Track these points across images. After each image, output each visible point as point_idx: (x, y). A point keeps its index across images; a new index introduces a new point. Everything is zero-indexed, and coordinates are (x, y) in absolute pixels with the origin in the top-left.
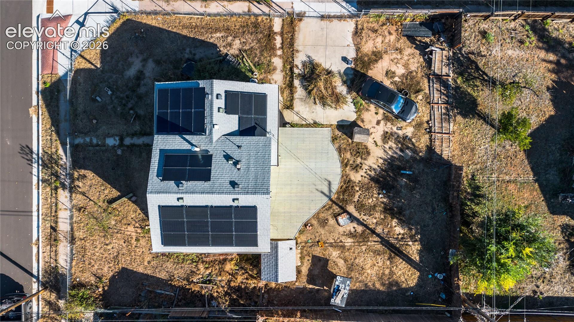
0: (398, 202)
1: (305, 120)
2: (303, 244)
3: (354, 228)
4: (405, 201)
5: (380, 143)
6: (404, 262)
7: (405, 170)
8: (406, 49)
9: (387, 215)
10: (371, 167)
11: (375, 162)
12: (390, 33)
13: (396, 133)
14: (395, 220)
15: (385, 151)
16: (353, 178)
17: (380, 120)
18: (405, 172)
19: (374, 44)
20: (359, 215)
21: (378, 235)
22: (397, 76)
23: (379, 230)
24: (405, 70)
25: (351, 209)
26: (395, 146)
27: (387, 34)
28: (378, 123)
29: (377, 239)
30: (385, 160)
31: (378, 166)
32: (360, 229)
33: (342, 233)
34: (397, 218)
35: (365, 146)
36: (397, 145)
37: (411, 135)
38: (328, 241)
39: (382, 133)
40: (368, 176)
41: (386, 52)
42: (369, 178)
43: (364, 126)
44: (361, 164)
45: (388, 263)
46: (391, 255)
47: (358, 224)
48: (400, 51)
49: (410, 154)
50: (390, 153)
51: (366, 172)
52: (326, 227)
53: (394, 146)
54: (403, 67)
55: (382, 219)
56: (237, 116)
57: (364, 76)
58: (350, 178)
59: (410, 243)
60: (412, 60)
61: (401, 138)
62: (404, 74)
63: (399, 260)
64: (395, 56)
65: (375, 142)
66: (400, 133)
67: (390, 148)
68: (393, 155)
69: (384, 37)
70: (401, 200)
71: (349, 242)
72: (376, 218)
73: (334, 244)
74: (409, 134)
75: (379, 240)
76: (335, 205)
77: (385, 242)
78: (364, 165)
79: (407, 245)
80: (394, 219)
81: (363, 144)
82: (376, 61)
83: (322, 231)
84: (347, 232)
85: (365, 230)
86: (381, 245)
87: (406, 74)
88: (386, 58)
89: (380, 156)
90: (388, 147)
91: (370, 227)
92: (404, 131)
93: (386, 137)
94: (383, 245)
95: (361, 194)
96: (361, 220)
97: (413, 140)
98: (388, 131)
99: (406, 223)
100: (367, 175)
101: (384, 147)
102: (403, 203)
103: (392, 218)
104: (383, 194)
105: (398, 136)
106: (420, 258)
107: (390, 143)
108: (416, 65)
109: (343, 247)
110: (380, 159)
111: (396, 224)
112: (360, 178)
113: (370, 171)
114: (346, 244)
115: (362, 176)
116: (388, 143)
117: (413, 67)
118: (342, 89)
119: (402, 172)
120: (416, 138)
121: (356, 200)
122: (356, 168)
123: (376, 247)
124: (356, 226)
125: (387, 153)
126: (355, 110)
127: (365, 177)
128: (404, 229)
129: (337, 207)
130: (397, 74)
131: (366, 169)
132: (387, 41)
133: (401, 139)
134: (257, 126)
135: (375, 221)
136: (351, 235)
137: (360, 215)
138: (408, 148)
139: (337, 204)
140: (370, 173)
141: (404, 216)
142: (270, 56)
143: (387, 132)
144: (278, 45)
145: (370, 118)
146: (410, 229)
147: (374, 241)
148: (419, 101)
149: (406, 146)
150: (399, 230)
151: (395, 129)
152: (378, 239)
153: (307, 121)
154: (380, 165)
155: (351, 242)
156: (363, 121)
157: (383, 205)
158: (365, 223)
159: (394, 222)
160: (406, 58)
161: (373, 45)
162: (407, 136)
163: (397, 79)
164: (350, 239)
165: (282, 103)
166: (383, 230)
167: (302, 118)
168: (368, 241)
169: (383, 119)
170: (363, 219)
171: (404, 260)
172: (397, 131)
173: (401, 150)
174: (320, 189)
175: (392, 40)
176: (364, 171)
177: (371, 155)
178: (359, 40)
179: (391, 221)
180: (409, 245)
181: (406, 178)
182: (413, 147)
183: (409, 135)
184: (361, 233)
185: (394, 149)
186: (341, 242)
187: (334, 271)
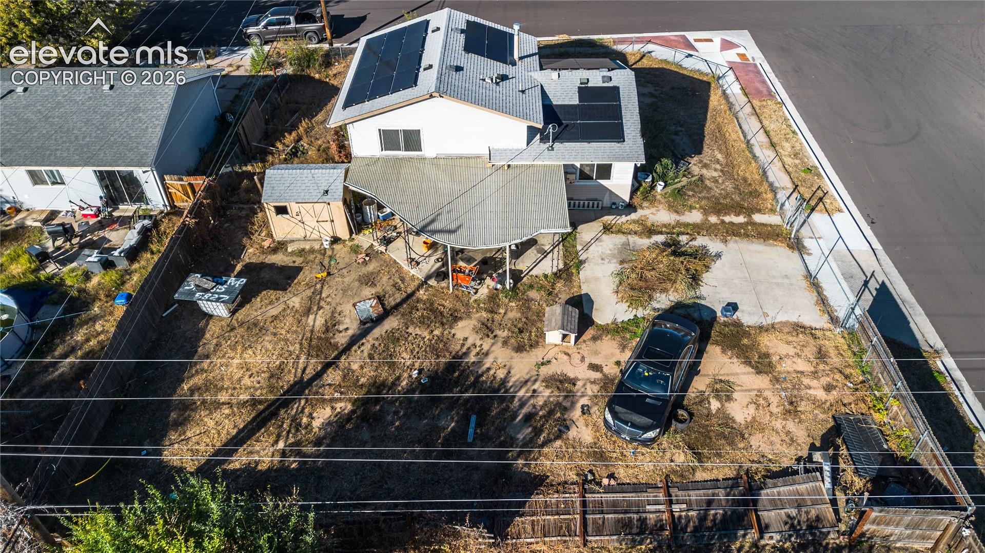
0: (396, 413)
1: (585, 249)
2: (329, 253)
3: (347, 329)
4: (397, 428)
5: (545, 371)
6: (235, 432)
7: (478, 425)
8: (803, 426)
9: (365, 390)
10: (487, 354)
11: (499, 361)
12: (828, 388)
13: (573, 404)
14: (349, 407)
15: (526, 382)
16: (461, 324)
17: (602, 371)
18: (472, 424)
19: (787, 356)
20: (376, 336)
21: (319, 375)
22: (723, 406)
23: (333, 376)
24: (743, 422)
25: (391, 323)
26: (541, 403)
27: (825, 380)
28: (595, 367)
29: (310, 372)
30: (504, 381)
31: (489, 369)
32: (342, 339)
33: (339, 309)
34: (353, 412)
35: (537, 343)
36: (542, 407)
37: (571, 437)
38: (325, 288)
39: (571, 375)
40: (464, 350)
41: (777, 380)
42: (460, 353)
43: (584, 341)
44: (495, 336)
45: (244, 397)
46: (260, 402)
47: (353, 336)
48: (792, 410)
49: (520, 436)
50: (521, 393)
51: (474, 345)
52: (357, 284)
53: (540, 401)
54: (749, 419)
55: (358, 380)
56: (577, 102)
57: (704, 339)
58: (461, 318)
59: (281, 445)
60: (776, 439)
61: (562, 414)
62: (734, 421)
63: (243, 419)
64: (774, 400)
65: (549, 362)
66: (577, 413)
67: (534, 391)
68: (516, 400)
69: (815, 374)
70: (399, 418)
71: (317, 321)
72: (362, 367)
73: (318, 297)
74: (575, 433)
75: (306, 378)
76: (402, 297)
77: (300, 387)
78: (492, 341)
79: (278, 437)
80: (353, 404)
81: (541, 340)
82: (748, 363)
83: (350, 278)
84: (339, 318)
85: (337, 348)
86: (292, 382)
87: (734, 425)
88: (762, 382)
89: (512, 372)
90: (535, 387)
91: (344, 357)
92: (581, 422)
93: (562, 383)
94: (292, 386)
95: (424, 338)
96: (364, 341)
97: (558, 443)
98: (576, 387)
99: (336, 432)
100: (469, 348)
101: (536, 381)
102: (392, 423)
103: (356, 400)
104: (418, 379)
105: (565, 409)
106: (236, 470)
107: (547, 393)
108: (766, 450)
109: (308, 311)
110: (506, 372)
111: (338, 410)
112: (460, 335)
113: (478, 354)
114: (311, 317)
115: (466, 339)
116: (547, 387)
117: (757, 441)
118: (663, 301)
119: (474, 418)
120: (564, 449)
121: (410, 330)
122: (487, 329)
123: (290, 371)
124: (350, 332)
125: (521, 387)
126: (620, 320)
127: (463, 345)
128: (323, 427)
129: (398, 300)
130: (727, 405)
131: (482, 345)
132: (806, 381)
133: (558, 415)
134: (563, 127)
135: (355, 367)
136: (331, 326)
137: (374, 339)
138: (538, 432)
139: (404, 301)
140: (473, 353)
141: (357, 427)
142: (701, 207)
143: (574, 385)
144: (727, 219)
145: (604, 353)
146: (318, 442)
147: (305, 369)
148: (668, 455)
149: (542, 426)
150: (322, 416)
151: (584, 401)
152: (310, 376)
153: (583, 251)
154: (492, 372)
155: (313, 326)
156: (595, 339)
157: (391, 379)
158: (355, 348)
159: (344, 406)
160: (778, 424)
161: (785, 353)
162: (568, 428)
163: (715, 405)
164: (323, 322)
165: (613, 222)
166: (330, 385)
167: (589, 245)
168: (309, 355)
169: (605, 375)
170: (363, 344)
171: (240, 431)
172: (579, 405)
173: (529, 417)
174: (439, 218)
175: (811, 392)
176: (478, 343)
177: (515, 355)
178: (786, 330)
179: (350, 400)
180: (276, 442)
181: (457, 429)
182: (540, 443)
183: (572, 433)
184: (332, 341)
185: (532, 402)
186: (320, 308)
187: (258, 299)
